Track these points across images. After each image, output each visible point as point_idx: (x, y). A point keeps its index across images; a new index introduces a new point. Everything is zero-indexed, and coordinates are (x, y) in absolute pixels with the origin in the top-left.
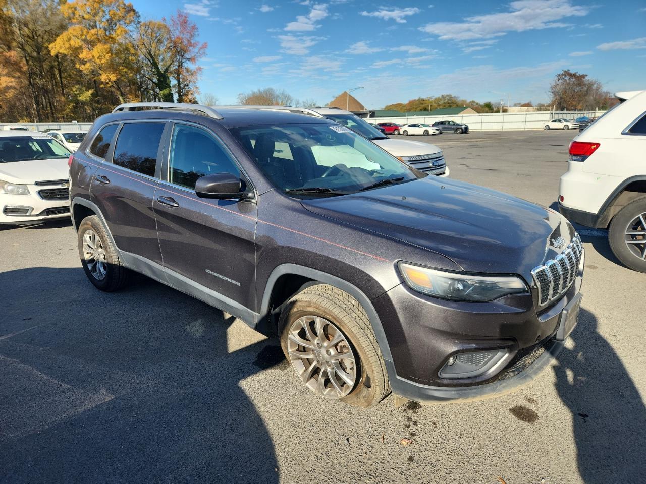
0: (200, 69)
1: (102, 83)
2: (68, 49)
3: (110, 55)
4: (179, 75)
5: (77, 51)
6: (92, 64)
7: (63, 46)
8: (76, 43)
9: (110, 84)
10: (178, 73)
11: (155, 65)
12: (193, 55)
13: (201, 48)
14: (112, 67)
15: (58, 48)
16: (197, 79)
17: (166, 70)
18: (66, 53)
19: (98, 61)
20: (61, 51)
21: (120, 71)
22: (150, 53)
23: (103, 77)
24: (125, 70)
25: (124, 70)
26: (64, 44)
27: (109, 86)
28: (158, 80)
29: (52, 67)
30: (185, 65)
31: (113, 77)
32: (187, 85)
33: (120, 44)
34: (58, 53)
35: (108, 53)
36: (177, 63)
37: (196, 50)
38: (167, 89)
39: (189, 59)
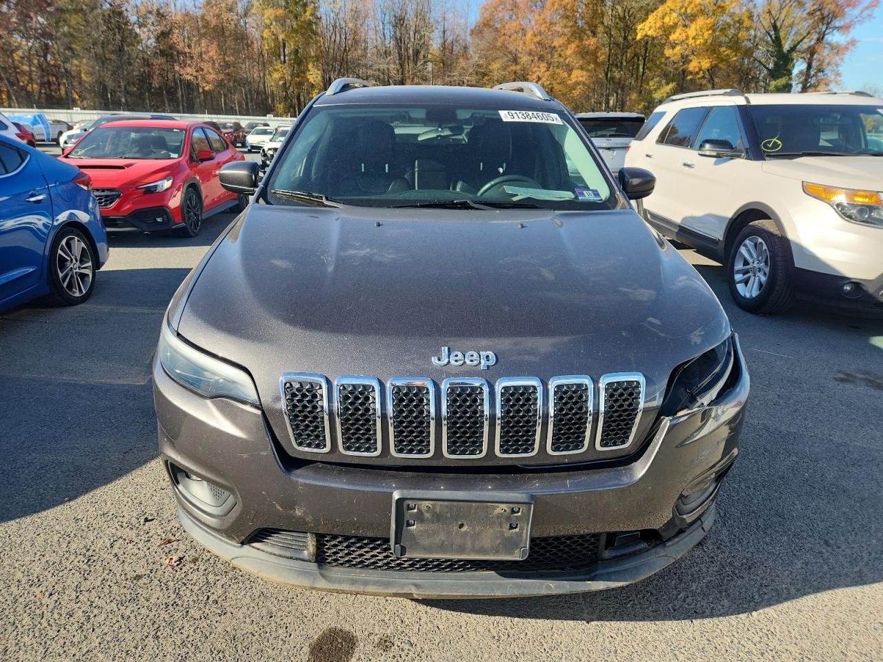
0: (853, 42)
1: (691, 73)
2: (659, 28)
3: (710, 32)
4: (812, 54)
5: (668, 30)
6: (683, 47)
7: (653, 26)
8: (669, 20)
9: (701, 74)
10: (812, 51)
11: (777, 41)
12: (848, 21)
13: (867, 8)
14: (712, 49)
15: (647, 28)
16: (842, 59)
17: (793, 49)
18: (654, 34)
19: (691, 41)
20: (649, 33)
21: (720, 53)
22: (775, 23)
23: (693, 66)
24: (728, 52)
25: (726, 52)
26: (655, 23)
27: (699, 76)
28: (776, 64)
29: (636, 55)
30: (828, 38)
31: (706, 64)
32: (820, 70)
33: (732, 15)
34: (646, 36)
35: (708, 30)
36: (815, 36)
37: (856, 12)
38: (784, 79)
39: (839, 28)
